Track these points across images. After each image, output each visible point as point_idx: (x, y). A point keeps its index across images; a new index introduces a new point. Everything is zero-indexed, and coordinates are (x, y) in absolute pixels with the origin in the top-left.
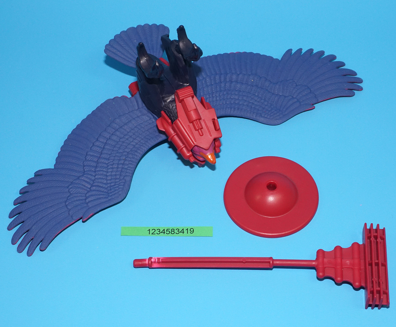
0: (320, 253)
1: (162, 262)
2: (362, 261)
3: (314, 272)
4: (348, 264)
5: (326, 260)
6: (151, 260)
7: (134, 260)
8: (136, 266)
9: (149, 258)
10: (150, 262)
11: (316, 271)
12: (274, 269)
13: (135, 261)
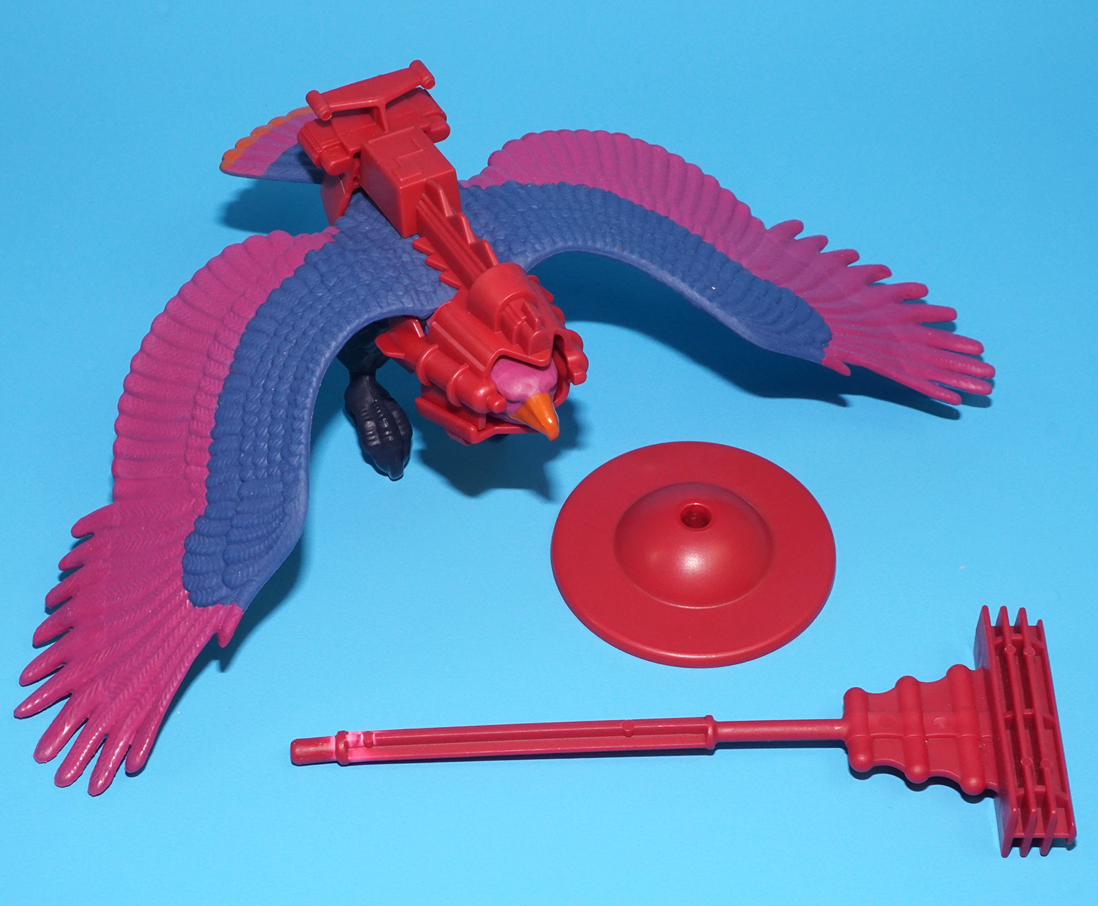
0: (855, 698)
1: (380, 743)
2: (984, 718)
3: (839, 755)
4: (942, 726)
5: (872, 717)
6: (345, 738)
7: (292, 743)
8: (298, 760)
9: (339, 733)
10: (342, 746)
11: (847, 753)
12: (718, 751)
13: (296, 743)
